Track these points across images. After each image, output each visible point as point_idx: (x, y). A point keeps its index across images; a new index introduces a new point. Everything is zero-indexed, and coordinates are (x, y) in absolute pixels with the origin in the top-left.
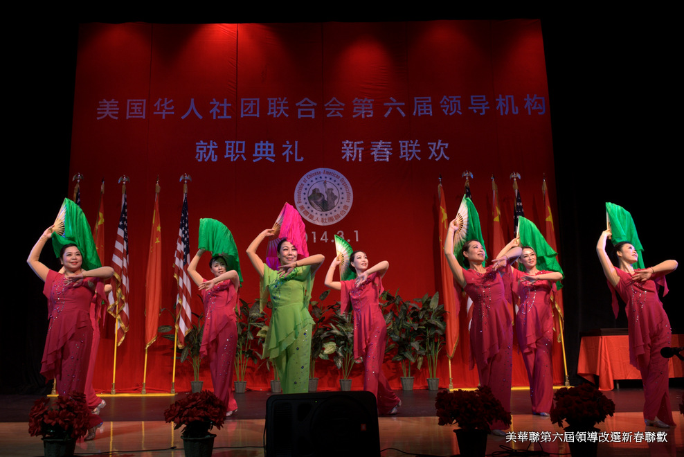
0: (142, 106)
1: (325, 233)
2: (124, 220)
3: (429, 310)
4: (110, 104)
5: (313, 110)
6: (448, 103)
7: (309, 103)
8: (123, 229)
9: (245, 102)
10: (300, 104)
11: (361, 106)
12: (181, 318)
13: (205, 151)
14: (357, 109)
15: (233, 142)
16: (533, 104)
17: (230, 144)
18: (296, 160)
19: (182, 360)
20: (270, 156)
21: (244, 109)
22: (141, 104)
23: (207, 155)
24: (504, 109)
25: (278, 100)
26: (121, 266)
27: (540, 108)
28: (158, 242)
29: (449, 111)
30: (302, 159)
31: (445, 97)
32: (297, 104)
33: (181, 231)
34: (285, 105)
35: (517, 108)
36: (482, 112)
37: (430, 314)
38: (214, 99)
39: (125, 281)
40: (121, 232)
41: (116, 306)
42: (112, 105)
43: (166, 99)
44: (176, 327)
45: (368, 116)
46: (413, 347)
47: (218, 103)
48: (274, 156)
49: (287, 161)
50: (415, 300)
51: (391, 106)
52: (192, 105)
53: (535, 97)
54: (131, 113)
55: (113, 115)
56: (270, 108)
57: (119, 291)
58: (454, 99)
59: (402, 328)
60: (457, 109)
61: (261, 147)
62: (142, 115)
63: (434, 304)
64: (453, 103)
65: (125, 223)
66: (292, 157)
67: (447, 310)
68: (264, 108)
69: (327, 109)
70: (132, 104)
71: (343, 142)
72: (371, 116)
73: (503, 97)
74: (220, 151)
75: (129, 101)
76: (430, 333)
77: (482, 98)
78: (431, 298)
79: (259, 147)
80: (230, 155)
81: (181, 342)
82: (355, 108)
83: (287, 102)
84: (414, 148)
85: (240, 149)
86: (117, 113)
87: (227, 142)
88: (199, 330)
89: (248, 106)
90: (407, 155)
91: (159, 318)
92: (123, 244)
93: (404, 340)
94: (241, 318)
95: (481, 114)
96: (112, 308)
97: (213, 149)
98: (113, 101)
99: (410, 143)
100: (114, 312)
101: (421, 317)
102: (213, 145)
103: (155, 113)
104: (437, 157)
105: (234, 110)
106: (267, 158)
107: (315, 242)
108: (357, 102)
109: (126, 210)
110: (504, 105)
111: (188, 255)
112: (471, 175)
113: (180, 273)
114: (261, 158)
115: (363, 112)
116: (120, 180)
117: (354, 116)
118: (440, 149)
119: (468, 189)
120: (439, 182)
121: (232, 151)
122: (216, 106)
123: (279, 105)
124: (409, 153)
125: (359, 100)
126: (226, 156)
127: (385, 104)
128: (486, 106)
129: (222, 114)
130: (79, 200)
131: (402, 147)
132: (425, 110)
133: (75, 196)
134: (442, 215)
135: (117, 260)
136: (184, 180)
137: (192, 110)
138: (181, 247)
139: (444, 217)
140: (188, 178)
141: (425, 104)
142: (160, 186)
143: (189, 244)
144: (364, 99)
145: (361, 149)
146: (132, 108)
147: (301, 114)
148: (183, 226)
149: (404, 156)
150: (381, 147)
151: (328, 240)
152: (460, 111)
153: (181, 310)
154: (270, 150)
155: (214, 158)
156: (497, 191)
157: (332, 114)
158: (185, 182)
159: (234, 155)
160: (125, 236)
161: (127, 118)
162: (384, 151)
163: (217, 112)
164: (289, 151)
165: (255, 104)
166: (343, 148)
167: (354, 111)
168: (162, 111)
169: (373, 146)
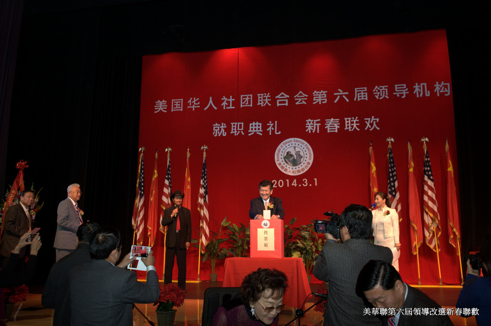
0: (180, 103)
1: (295, 180)
2: (169, 174)
5: (287, 100)
6: (379, 91)
7: (284, 96)
8: (168, 180)
9: (243, 97)
10: (278, 97)
11: (318, 96)
12: (203, 235)
13: (219, 130)
15: (236, 123)
16: (441, 88)
17: (234, 125)
18: (276, 133)
19: (204, 260)
20: (259, 132)
21: (243, 102)
23: (220, 132)
24: (419, 93)
25: (264, 95)
26: (167, 203)
27: (446, 91)
28: (189, 187)
29: (380, 96)
30: (280, 132)
32: (276, 97)
33: (202, 181)
34: (268, 98)
35: (429, 92)
38: (224, 97)
40: (167, 182)
42: (163, 104)
43: (195, 98)
44: (200, 240)
45: (323, 102)
47: (226, 99)
48: (262, 131)
49: (270, 134)
51: (339, 95)
52: (211, 101)
53: (443, 83)
54: (174, 108)
55: (164, 109)
56: (259, 101)
58: (383, 88)
60: (385, 95)
61: (254, 126)
62: (181, 109)
64: (382, 91)
65: (169, 176)
66: (273, 132)
68: (255, 100)
69: (296, 99)
70: (175, 102)
71: (307, 121)
72: (325, 102)
73: (419, 85)
74: (228, 130)
75: (173, 100)
77: (403, 86)
79: (252, 126)
80: (234, 132)
81: (203, 250)
82: (315, 98)
83: (270, 96)
84: (355, 122)
85: (240, 127)
86: (166, 108)
87: (232, 124)
88: (214, 242)
89: (245, 100)
90: (350, 127)
92: (168, 189)
94: (241, 235)
95: (403, 97)
97: (224, 128)
98: (164, 101)
99: (352, 119)
100: (164, 230)
102: (224, 125)
103: (188, 107)
104: (371, 128)
105: (236, 103)
106: (257, 133)
107: (288, 186)
108: (316, 94)
109: (170, 169)
110: (420, 90)
111: (207, 196)
112: (393, 140)
113: (201, 207)
114: (253, 133)
115: (320, 100)
116: (166, 150)
117: (314, 103)
118: (373, 122)
119: (391, 150)
120: (370, 146)
121: (235, 129)
122: (226, 101)
123: (265, 98)
124: (351, 126)
125: (317, 93)
126: (231, 133)
127: (335, 94)
128: (406, 91)
129: (229, 106)
130: (143, 163)
131: (346, 122)
132: (362, 96)
133: (140, 160)
134: (372, 167)
135: (164, 199)
136: (203, 149)
137: (211, 104)
138: (202, 191)
139: (374, 169)
140: (206, 148)
141: (362, 92)
142: (190, 153)
143: (207, 189)
144: (320, 92)
145: (318, 125)
146: (175, 105)
147: (279, 103)
148: (203, 178)
149: (348, 128)
150: (332, 123)
151: (297, 185)
152: (387, 96)
153: (203, 229)
154: (259, 127)
155: (224, 134)
156: (411, 151)
157: (299, 102)
158: (205, 150)
159: (237, 132)
160: (169, 184)
161: (172, 111)
162: (334, 125)
163: (226, 105)
164: (272, 127)
165: (249, 98)
166: (307, 124)
167: (314, 100)
168: (192, 106)
169: (327, 122)
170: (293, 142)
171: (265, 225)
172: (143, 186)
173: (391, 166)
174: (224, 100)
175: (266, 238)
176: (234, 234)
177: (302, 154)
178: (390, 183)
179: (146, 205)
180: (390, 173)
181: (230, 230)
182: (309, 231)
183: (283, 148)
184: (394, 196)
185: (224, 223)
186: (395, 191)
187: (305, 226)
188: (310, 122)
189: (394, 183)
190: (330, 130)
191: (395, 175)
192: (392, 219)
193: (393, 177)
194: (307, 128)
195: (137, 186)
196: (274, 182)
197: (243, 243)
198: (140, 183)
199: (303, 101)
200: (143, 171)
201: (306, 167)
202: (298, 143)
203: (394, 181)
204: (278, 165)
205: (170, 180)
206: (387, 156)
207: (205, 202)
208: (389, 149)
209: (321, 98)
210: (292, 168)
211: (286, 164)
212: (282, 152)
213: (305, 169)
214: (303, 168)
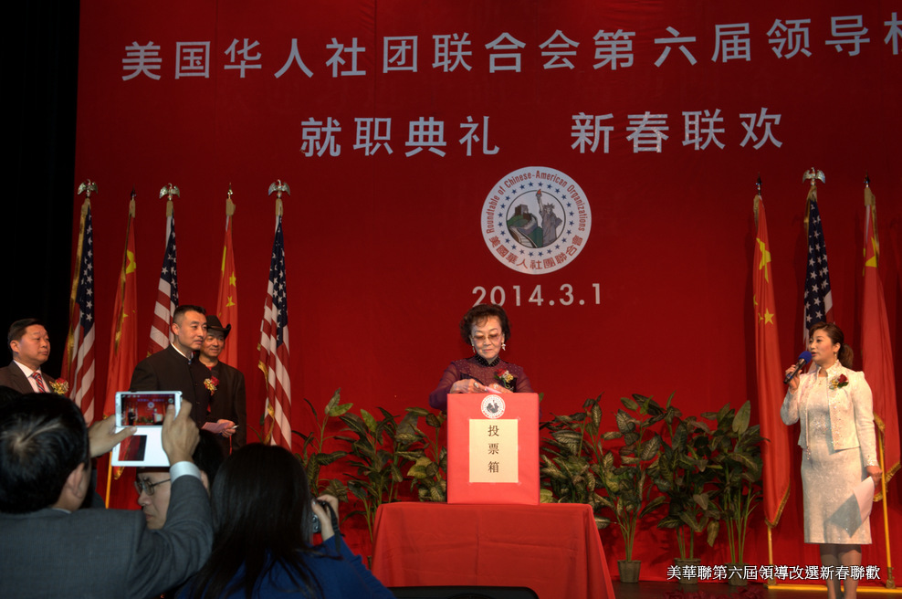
0: (203, 54)
1: (538, 288)
2: (170, 264)
3: (731, 435)
4: (146, 51)
5: (518, 56)
6: (784, 35)
7: (510, 43)
8: (170, 282)
9: (391, 43)
10: (493, 45)
11: (610, 46)
13: (318, 137)
14: (602, 53)
15: (369, 120)
17: (364, 124)
18: (486, 151)
20: (437, 146)
21: (390, 57)
22: (201, 50)
23: (321, 145)
25: (453, 39)
28: (231, 304)
29: (785, 50)
30: (496, 150)
31: (777, 23)
32: (488, 46)
33: (271, 285)
34: (465, 48)
36: (853, 49)
37: (733, 442)
38: (334, 40)
40: (164, 287)
42: (149, 54)
43: (246, 41)
45: (623, 65)
46: (698, 505)
47: (340, 47)
48: (444, 144)
49: (469, 153)
50: (704, 415)
51: (670, 45)
52: (295, 52)
54: (184, 68)
55: (152, 71)
56: (437, 54)
58: (797, 26)
59: (677, 467)
60: (802, 45)
61: (421, 128)
62: (203, 71)
63: (741, 424)
64: (794, 34)
65: (172, 269)
66: (477, 147)
67: (766, 436)
68: (427, 52)
69: (544, 54)
70: (185, 50)
72: (629, 64)
73: (900, 18)
74: (345, 138)
75: (179, 44)
76: (733, 478)
77: (855, 22)
78: (734, 411)
79: (416, 128)
80: (364, 144)
82: (598, 50)
83: (469, 43)
84: (711, 125)
85: (382, 132)
86: (158, 67)
87: (358, 120)
88: (306, 462)
89: (397, 50)
90: (697, 139)
92: (169, 308)
93: (681, 489)
94: (382, 441)
95: (851, 54)
97: (333, 133)
98: (150, 45)
99: (703, 116)
101: (713, 447)
102: (333, 125)
103: (227, 67)
104: (757, 142)
105: (371, 60)
106: (432, 150)
107: (518, 304)
108: (602, 39)
109: (174, 247)
111: (285, 329)
112: (821, 176)
113: (270, 361)
114: (420, 149)
115: (614, 57)
116: (163, 192)
117: (596, 67)
118: (764, 125)
119: (815, 204)
120: (757, 192)
121: (367, 137)
122: (339, 52)
123: (454, 48)
124: (701, 135)
125: (606, 36)
126: (356, 147)
127: (657, 41)
128: (862, 37)
129: (348, 67)
130: (90, 229)
131: (688, 123)
132: (736, 49)
133: (83, 221)
134: (761, 254)
135: (157, 336)
136: (276, 192)
137: (295, 60)
138: (271, 314)
139: (766, 258)
140: (284, 188)
141: (736, 37)
142: (234, 202)
143: (286, 308)
144: (615, 33)
145: (607, 129)
146: (185, 58)
147: (496, 65)
148: (274, 277)
149: (693, 141)
150: (647, 126)
151: (542, 300)
152: (806, 49)
153: (272, 426)
154: (436, 133)
155: (335, 150)
156: (874, 208)
157: (554, 63)
158: (279, 195)
159: (371, 144)
160: (172, 293)
161: (177, 77)
162: (652, 132)
163: (339, 63)
164: (473, 135)
165: (409, 47)
166: (574, 128)
167: (596, 57)
168: (240, 64)
169: (631, 123)
170: (535, 181)
171: (493, 409)
172: (92, 298)
173: (815, 250)
174: (336, 49)
175: (494, 448)
176: (363, 439)
177: (558, 212)
178: (810, 299)
179: (100, 354)
180: (810, 269)
181: (351, 426)
182: (577, 431)
183: (506, 194)
185: (333, 408)
187: (567, 418)
188: (583, 122)
189: (821, 300)
190: (640, 146)
191: (826, 277)
192: (853, 400)
193: (819, 280)
194: (576, 138)
195: (73, 296)
196: (480, 293)
197: (387, 466)
198: (81, 290)
200: (90, 254)
201: (570, 250)
202: (549, 182)
203: (822, 294)
204: (489, 244)
205: (173, 282)
206: (803, 223)
207: (280, 347)
208: (812, 202)
209: (618, 53)
210: (531, 254)
211: (513, 242)
212: (503, 206)
213: (567, 255)
214: (562, 254)
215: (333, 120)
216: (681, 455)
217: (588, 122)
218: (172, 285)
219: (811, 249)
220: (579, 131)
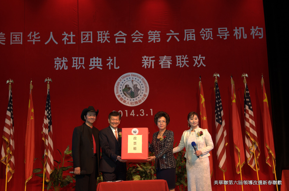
0: (20, 37)
1: (133, 111)
2: (11, 106)
5: (124, 38)
6: (205, 33)
7: (122, 34)
8: (10, 111)
9: (83, 34)
10: (116, 35)
11: (153, 35)
12: (47, 164)
13: (60, 63)
14: (151, 38)
15: (77, 58)
16: (256, 32)
17: (75, 59)
18: (115, 68)
19: (48, 189)
20: (100, 66)
21: (83, 38)
22: (19, 35)
23: (61, 66)
24: (238, 35)
25: (103, 33)
26: (9, 134)
27: (260, 34)
28: (32, 118)
29: (205, 38)
30: (119, 67)
32: (115, 35)
33: (46, 112)
34: (108, 35)
35: (246, 35)
36: (225, 38)
38: (65, 32)
39: (12, 142)
40: (9, 113)
41: (6, 158)
43: (35, 32)
44: (45, 170)
45: (157, 41)
47: (67, 35)
48: (102, 66)
49: (110, 68)
51: (171, 35)
52: (51, 36)
53: (257, 28)
55: (2, 42)
56: (99, 37)
57: (8, 149)
58: (209, 30)
59: (179, 166)
60: (210, 36)
61: (94, 61)
62: (20, 42)
64: (208, 33)
65: (11, 107)
66: (112, 66)
68: (95, 37)
69: (133, 38)
70: (14, 35)
71: (143, 57)
72: (159, 41)
73: (238, 28)
74: (69, 64)
75: (11, 33)
77: (225, 29)
79: (93, 61)
80: (75, 66)
81: (48, 178)
82: (149, 37)
83: (109, 34)
84: (185, 60)
85: (81, 62)
86: (4, 41)
87: (73, 58)
88: (58, 170)
89: (86, 36)
90: (181, 64)
91: (34, 164)
92: (10, 120)
93: (180, 173)
95: (224, 39)
96: (4, 159)
97: (65, 62)
98: (1, 34)
99: (182, 57)
100: (5, 162)
102: (65, 60)
103: (28, 41)
104: (198, 65)
105: (77, 39)
106: (98, 67)
107: (127, 116)
108: (150, 33)
109: (12, 100)
110: (238, 34)
111: (51, 126)
112: (218, 75)
113: (46, 137)
114: (94, 67)
115: (154, 39)
116: (8, 82)
117: (149, 42)
118: (200, 60)
119: (217, 84)
120: (200, 80)
121: (76, 63)
122: (66, 36)
123: (104, 36)
124: (182, 63)
125: (152, 32)
126: (73, 67)
127: (167, 34)
128: (227, 34)
129: (70, 41)
131: (177, 59)
132: (191, 37)
134: (202, 99)
135: (6, 130)
136: (47, 81)
137: (52, 38)
138: (46, 121)
139: (203, 100)
140: (50, 80)
141: (191, 33)
142: (33, 85)
143: (51, 119)
144: (154, 31)
145: (153, 61)
146: (14, 38)
147: (118, 41)
148: (47, 109)
149: (179, 65)
150: (165, 60)
151: (134, 115)
152: (212, 37)
153: (47, 158)
154: (99, 62)
155: (66, 68)
156: (234, 85)
157: (136, 41)
158: (48, 82)
159: (78, 66)
160: (11, 115)
161: (11, 44)
162: (167, 62)
163: (66, 40)
164: (111, 63)
165: (90, 35)
166: (143, 60)
167: (149, 39)
168: (33, 40)
169: (160, 59)
170: (131, 77)
173: (218, 97)
174: (65, 35)
177: (139, 87)
178: (217, 112)
180: (216, 103)
183: (122, 81)
184: (221, 124)
185: (67, 152)
186: (221, 119)
188: (145, 59)
189: (220, 113)
190: (163, 66)
191: (221, 106)
193: (219, 107)
194: (144, 64)
199: (139, 40)
201: (143, 99)
202: (135, 77)
203: (220, 111)
204: (117, 97)
205: (12, 112)
206: (214, 90)
207: (50, 132)
208: (216, 83)
209: (156, 38)
210: (130, 100)
211: (125, 96)
212: (121, 85)
213: (142, 100)
214: (140, 100)
215: (65, 58)
216: (180, 162)
217: (147, 59)
218: (11, 113)
219: (216, 97)
220: (144, 61)
